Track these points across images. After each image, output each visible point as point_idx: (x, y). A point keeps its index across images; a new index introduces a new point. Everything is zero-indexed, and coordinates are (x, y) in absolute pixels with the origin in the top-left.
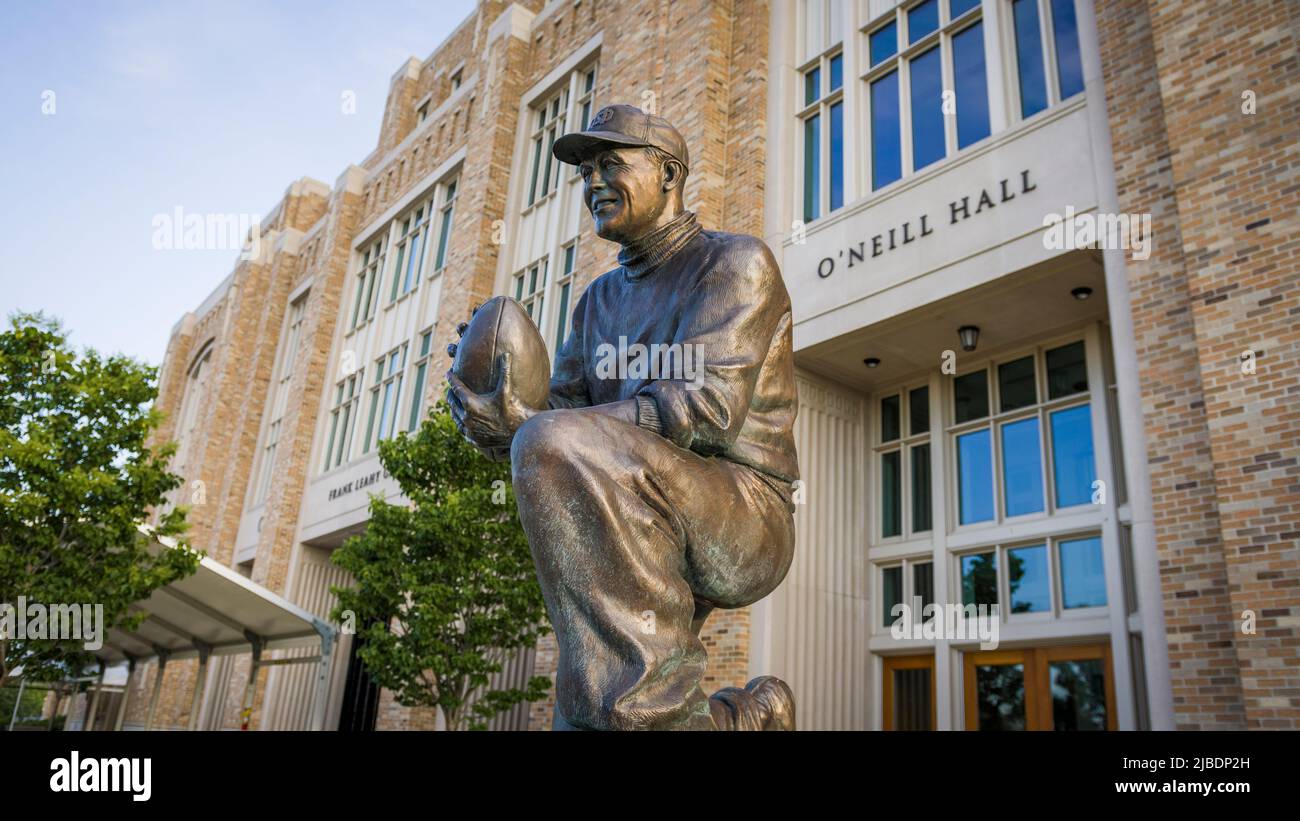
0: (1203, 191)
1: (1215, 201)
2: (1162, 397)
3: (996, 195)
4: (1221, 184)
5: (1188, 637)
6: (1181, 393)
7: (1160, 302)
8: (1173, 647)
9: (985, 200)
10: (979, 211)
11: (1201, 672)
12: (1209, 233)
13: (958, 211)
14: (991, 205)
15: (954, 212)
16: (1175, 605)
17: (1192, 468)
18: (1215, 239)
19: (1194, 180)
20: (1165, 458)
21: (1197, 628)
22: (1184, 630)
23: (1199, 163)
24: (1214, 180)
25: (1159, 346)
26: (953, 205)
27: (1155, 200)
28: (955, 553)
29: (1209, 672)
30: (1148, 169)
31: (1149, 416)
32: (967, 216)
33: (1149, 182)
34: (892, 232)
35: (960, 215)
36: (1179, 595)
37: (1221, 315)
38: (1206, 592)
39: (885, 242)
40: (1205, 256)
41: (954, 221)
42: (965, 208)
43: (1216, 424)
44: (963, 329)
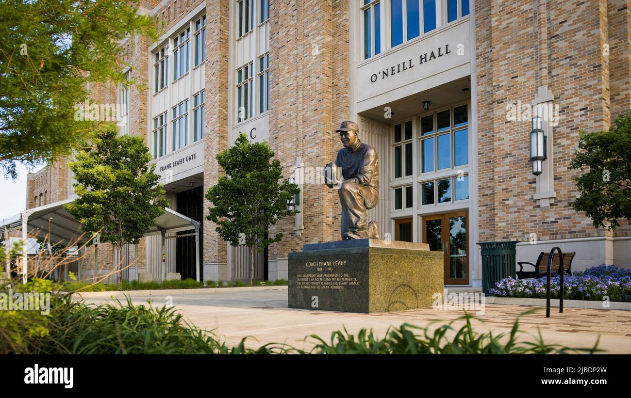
0: (500, 64)
1: (504, 67)
2: (484, 133)
3: (436, 54)
4: (506, 62)
5: (484, 208)
6: (490, 132)
7: (486, 100)
8: (480, 211)
9: (433, 55)
10: (430, 60)
11: (487, 218)
12: (501, 79)
13: (423, 59)
14: (435, 58)
15: (421, 59)
16: (482, 199)
17: (490, 157)
18: (502, 81)
19: (498, 59)
20: (483, 153)
21: (487, 205)
22: (483, 206)
23: (500, 53)
24: (504, 60)
25: (485, 116)
26: (421, 56)
27: (488, 62)
28: (420, 183)
29: (489, 217)
30: (487, 50)
31: (479, 139)
32: (426, 61)
33: (487, 55)
34: (399, 65)
35: (423, 60)
36: (483, 196)
37: (501, 108)
38: (490, 194)
39: (396, 69)
40: (499, 87)
41: (421, 63)
42: (425, 58)
43: (496, 144)
44: (424, 102)
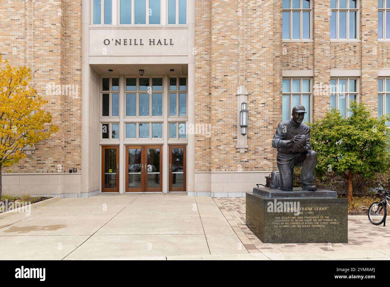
0: (217, 65)
1: (219, 68)
2: (199, 103)
3: (163, 42)
4: (221, 65)
5: (199, 148)
6: (203, 103)
7: (201, 83)
8: (196, 150)
9: (160, 42)
10: (158, 44)
11: (200, 154)
12: (217, 74)
13: (152, 42)
14: (161, 44)
15: (150, 42)
16: (197, 142)
17: (203, 118)
18: (218, 76)
19: (216, 62)
20: (199, 115)
21: (201, 147)
22: (198, 147)
23: (217, 58)
24: (220, 63)
25: (200, 92)
26: (150, 40)
27: (203, 60)
28: (125, 123)
29: (202, 154)
30: (203, 53)
31: (196, 106)
32: (154, 44)
33: (202, 56)
34: (131, 40)
35: (152, 43)
36: (198, 141)
37: (217, 91)
38: (203, 141)
39: (128, 42)
40: (216, 79)
41: (150, 44)
42: (154, 42)
44: (140, 70)
